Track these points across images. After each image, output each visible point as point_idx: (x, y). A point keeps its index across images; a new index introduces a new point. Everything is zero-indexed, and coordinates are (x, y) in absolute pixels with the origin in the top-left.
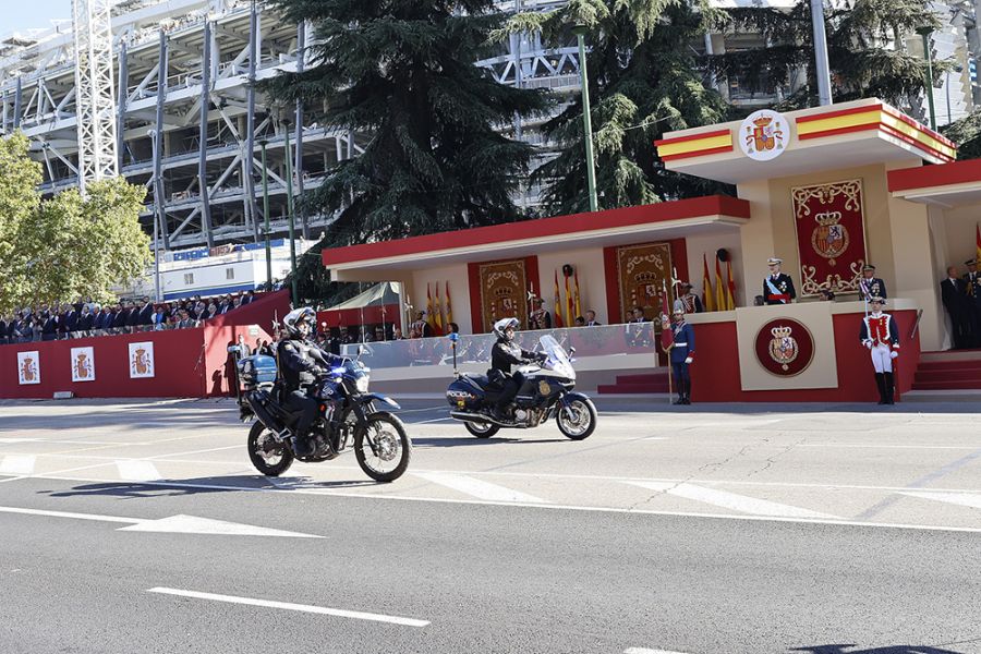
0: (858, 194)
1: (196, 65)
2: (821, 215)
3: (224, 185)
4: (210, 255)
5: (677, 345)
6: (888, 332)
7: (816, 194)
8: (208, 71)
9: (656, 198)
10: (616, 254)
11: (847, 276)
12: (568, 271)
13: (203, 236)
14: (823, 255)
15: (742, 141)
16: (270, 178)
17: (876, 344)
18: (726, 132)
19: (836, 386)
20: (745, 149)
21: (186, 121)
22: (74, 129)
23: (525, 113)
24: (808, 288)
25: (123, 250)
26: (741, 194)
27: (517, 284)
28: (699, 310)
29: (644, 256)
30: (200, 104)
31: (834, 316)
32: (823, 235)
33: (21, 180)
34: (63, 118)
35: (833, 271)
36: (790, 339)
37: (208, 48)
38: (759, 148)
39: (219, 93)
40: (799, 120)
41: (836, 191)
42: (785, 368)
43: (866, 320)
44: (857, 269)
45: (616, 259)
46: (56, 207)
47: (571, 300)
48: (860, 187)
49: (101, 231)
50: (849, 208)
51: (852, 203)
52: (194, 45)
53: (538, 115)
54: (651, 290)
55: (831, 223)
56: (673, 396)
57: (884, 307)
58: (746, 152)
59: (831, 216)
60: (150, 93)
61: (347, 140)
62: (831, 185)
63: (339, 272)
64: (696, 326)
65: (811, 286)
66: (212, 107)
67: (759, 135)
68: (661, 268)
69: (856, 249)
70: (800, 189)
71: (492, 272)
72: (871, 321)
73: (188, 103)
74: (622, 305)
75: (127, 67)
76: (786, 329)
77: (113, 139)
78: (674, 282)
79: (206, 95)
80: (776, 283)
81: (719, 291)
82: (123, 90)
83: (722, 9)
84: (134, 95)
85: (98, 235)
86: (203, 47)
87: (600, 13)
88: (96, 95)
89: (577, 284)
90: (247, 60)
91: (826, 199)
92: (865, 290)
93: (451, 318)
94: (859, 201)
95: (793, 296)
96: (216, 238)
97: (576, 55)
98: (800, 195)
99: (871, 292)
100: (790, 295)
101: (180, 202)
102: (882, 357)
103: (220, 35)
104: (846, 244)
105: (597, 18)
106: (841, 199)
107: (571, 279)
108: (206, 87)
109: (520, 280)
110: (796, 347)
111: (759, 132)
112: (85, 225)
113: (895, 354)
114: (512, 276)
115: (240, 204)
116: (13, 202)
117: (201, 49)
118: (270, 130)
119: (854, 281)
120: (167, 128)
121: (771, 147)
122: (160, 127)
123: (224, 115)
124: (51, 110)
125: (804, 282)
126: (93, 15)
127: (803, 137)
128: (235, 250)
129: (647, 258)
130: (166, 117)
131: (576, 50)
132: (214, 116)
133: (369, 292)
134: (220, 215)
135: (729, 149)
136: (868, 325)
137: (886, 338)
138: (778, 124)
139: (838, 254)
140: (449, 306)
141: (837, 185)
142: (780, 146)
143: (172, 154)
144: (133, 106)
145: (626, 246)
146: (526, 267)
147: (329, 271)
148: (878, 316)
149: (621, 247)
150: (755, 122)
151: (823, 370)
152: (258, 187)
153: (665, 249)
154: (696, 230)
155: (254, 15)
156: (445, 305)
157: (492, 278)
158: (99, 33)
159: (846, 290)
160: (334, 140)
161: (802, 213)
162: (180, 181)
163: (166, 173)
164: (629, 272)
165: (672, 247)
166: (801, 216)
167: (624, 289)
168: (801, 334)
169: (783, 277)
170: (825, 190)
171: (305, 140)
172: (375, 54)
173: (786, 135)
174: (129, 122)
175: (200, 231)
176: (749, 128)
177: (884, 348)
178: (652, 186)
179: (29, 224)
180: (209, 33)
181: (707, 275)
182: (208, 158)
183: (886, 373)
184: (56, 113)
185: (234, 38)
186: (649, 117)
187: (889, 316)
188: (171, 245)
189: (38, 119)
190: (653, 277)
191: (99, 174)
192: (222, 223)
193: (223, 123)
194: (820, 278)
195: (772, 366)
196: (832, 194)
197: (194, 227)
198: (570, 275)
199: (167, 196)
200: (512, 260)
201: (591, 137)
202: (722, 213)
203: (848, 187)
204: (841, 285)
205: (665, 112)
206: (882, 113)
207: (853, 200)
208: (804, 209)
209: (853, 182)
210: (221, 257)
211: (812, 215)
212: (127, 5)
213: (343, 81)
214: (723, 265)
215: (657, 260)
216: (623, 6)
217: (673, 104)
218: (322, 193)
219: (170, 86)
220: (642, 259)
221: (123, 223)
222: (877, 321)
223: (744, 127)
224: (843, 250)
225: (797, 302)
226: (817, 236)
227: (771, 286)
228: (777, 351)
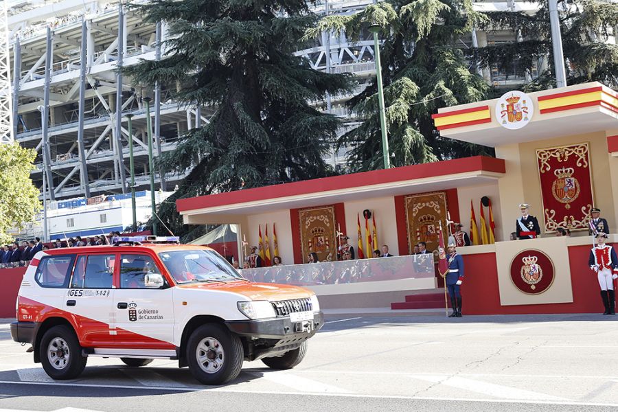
0: (586, 154)
1: (76, 54)
2: (559, 170)
3: (98, 149)
4: (88, 204)
5: (451, 271)
6: (610, 259)
7: (555, 154)
8: (85, 59)
9: (434, 158)
10: (404, 202)
11: (579, 217)
12: (368, 214)
13: (81, 189)
14: (560, 201)
15: (498, 115)
16: (135, 143)
17: (601, 268)
18: (486, 108)
19: (571, 301)
20: (500, 120)
21: (67, 98)
23: (333, 92)
24: (550, 227)
25: (18, 200)
26: (499, 154)
27: (328, 225)
28: (468, 244)
29: (425, 203)
30: (78, 85)
31: (569, 247)
32: (560, 186)
35: (568, 213)
36: (536, 265)
37: (85, 41)
38: (511, 120)
39: (94, 76)
40: (540, 99)
41: (570, 152)
42: (533, 287)
43: (593, 250)
44: (587, 211)
45: (405, 205)
47: (370, 237)
48: (587, 148)
50: (579, 165)
51: (582, 161)
52: (75, 38)
53: (343, 93)
54: (431, 229)
56: (448, 311)
57: (607, 241)
58: (501, 123)
59: (566, 171)
60: (38, 76)
61: (196, 113)
62: (565, 147)
63: (190, 217)
64: (466, 257)
65: (552, 225)
66: (89, 87)
67: (511, 110)
68: (439, 212)
69: (585, 196)
70: (542, 150)
71: (309, 216)
72: (597, 250)
73: (69, 84)
74: (409, 241)
75: (21, 55)
76: (533, 258)
77: (10, 113)
78: (448, 222)
79: (84, 77)
80: (525, 222)
81: (483, 230)
82: (18, 74)
83: (483, 13)
84: (26, 77)
86: (81, 40)
87: (390, 15)
89: (375, 225)
90: (116, 50)
91: (562, 158)
92: (593, 227)
93: (277, 252)
94: (587, 160)
95: (538, 232)
96: (92, 190)
97: (373, 47)
98: (543, 155)
99: (597, 229)
100: (536, 231)
101: (63, 162)
102: (605, 279)
103: (94, 31)
104: (578, 192)
105: (388, 19)
106: (573, 158)
107: (370, 221)
108: (84, 72)
109: (331, 222)
110: (541, 272)
111: (510, 108)
113: (615, 276)
114: (325, 219)
115: (110, 164)
117: (80, 42)
118: (134, 105)
119: (584, 221)
120: (52, 103)
121: (519, 119)
122: (47, 103)
123: (98, 93)
125: (546, 222)
127: (543, 112)
128: (107, 200)
129: (428, 204)
130: (52, 95)
131: (372, 43)
132: (90, 94)
133: (213, 232)
134: (95, 172)
135: (488, 120)
136: (595, 254)
137: (609, 264)
138: (524, 101)
139: (573, 200)
140: (276, 242)
141: (570, 148)
142: (526, 118)
143: (57, 124)
144: (25, 86)
145: (412, 195)
146: (334, 211)
147: (182, 216)
148: (602, 247)
149: (408, 196)
150: (507, 100)
151: (561, 290)
152: (125, 150)
153: (441, 197)
155: (122, 16)
156: (273, 242)
157: (309, 221)
159: (579, 227)
160: (185, 112)
161: (544, 169)
162: (63, 145)
163: (52, 139)
164: (414, 215)
165: (447, 195)
166: (543, 172)
167: (411, 229)
168: (544, 262)
169: (530, 218)
170: (562, 150)
171: (162, 113)
172: (217, 46)
173: (530, 110)
174: (23, 99)
175: (79, 185)
176: (503, 105)
177: (607, 272)
178: (431, 148)
180: (86, 29)
181: (473, 217)
182: (86, 127)
183: (609, 290)
185: (104, 33)
186: (428, 96)
187: (611, 247)
188: (57, 196)
190: (432, 219)
192: (96, 178)
193: (97, 100)
194: (558, 219)
195: (524, 287)
196: (567, 154)
197: (74, 181)
198: (369, 218)
199: (53, 157)
200: (325, 206)
201: (384, 111)
202: (484, 169)
203: (578, 149)
204: (574, 224)
205: (440, 92)
206: (602, 94)
207: (582, 159)
208: (545, 165)
209: (582, 145)
210: (94, 206)
211: (552, 170)
212: (20, 7)
213: (193, 67)
214: (486, 209)
215: (435, 205)
216: (407, 10)
217: (446, 85)
218: (176, 155)
219: (54, 70)
220: (424, 205)
221: (17, 179)
222: (602, 251)
223: (499, 104)
224: (576, 197)
225: (542, 237)
226: (556, 186)
227: (522, 225)
228: (527, 276)
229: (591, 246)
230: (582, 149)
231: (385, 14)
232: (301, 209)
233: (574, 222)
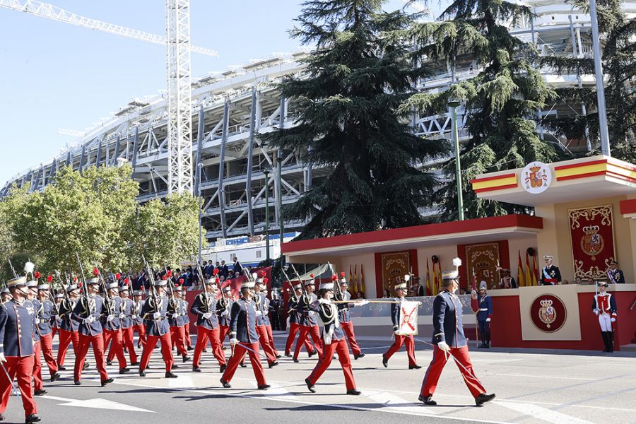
0: (610, 214)
1: (248, 119)
2: (587, 228)
4: (249, 242)
5: (482, 310)
6: (609, 305)
7: (584, 214)
8: (254, 123)
10: (465, 249)
11: (603, 268)
12: (436, 259)
13: (247, 230)
14: (588, 254)
15: (523, 181)
16: (292, 192)
17: (601, 312)
18: (513, 175)
19: (580, 339)
20: (525, 186)
21: (240, 154)
22: (167, 159)
25: (187, 238)
27: (404, 267)
28: (514, 286)
29: (482, 251)
30: (248, 145)
31: (578, 294)
32: (587, 241)
33: (126, 193)
34: (163, 152)
35: (594, 264)
36: (552, 308)
37: (254, 108)
38: (533, 186)
39: (260, 137)
40: (557, 169)
41: (596, 212)
42: (549, 326)
43: (596, 297)
44: (609, 263)
45: (465, 252)
46: (146, 211)
47: (436, 278)
48: (611, 210)
49: (173, 226)
50: (604, 223)
51: (606, 220)
52: (245, 107)
54: (486, 273)
55: (592, 232)
57: (607, 289)
58: (525, 187)
59: (593, 229)
60: (217, 136)
62: (593, 208)
63: (290, 257)
65: (580, 273)
66: (256, 146)
67: (533, 178)
68: (493, 259)
69: (608, 250)
70: (573, 210)
71: (389, 259)
72: (599, 297)
73: (242, 143)
74: (468, 282)
75: (204, 120)
76: (549, 301)
77: (190, 167)
78: (498, 269)
79: (252, 137)
80: (549, 271)
81: (528, 275)
82: (201, 135)
84: (207, 138)
85: (171, 228)
86: (251, 108)
87: (469, 93)
88: (180, 139)
89: (440, 268)
90: (279, 116)
91: (590, 217)
92: (611, 277)
93: (364, 288)
94: (610, 219)
95: (560, 280)
96: (257, 230)
99: (614, 279)
100: (557, 279)
101: (235, 206)
102: (606, 322)
103: (262, 100)
104: (602, 247)
105: (468, 97)
106: (599, 218)
107: (437, 265)
108: (252, 133)
109: (405, 265)
110: (555, 314)
111: (533, 176)
112: (164, 222)
113: (613, 320)
114: (401, 262)
115: (272, 209)
116: (120, 207)
118: (293, 161)
120: (227, 159)
121: (540, 185)
122: (223, 158)
123: (264, 151)
124: (157, 147)
125: (576, 271)
126: (181, 89)
127: (559, 179)
129: (484, 252)
130: (227, 152)
132: (257, 152)
133: (317, 269)
135: (515, 186)
136: (597, 300)
137: (608, 309)
138: (544, 170)
139: (597, 253)
140: (363, 280)
141: (596, 209)
142: (545, 185)
143: (231, 175)
144: (207, 145)
145: (471, 244)
146: (410, 256)
147: (285, 256)
148: (603, 294)
149: (468, 245)
150: (531, 169)
151: (571, 329)
152: (284, 198)
153: (495, 247)
154: (513, 235)
156: (361, 279)
157: (389, 263)
158: (183, 100)
159: (601, 277)
161: (575, 226)
162: (235, 193)
163: (226, 188)
164: (473, 261)
165: (499, 246)
166: (574, 228)
168: (558, 305)
169: (553, 268)
170: (590, 211)
173: (549, 178)
174: (204, 155)
175: (247, 226)
176: (527, 173)
177: (607, 316)
179: (131, 221)
180: (255, 98)
181: (520, 264)
182: (253, 179)
183: (608, 332)
184: (159, 149)
185: (270, 102)
186: (502, 160)
187: (610, 295)
188: (228, 235)
189: (148, 152)
190: (488, 265)
191: (181, 189)
192: (260, 221)
193: (263, 156)
194: (585, 269)
195: (540, 325)
196: (594, 214)
197: (243, 222)
198: (436, 262)
199: (227, 203)
200: (401, 252)
201: (460, 173)
202: (519, 225)
203: (603, 210)
204: (599, 274)
205: (512, 156)
206: (607, 165)
207: (606, 219)
208: (576, 224)
209: (607, 206)
210: (255, 243)
211: (581, 227)
212: (206, 81)
213: (315, 135)
214: (531, 258)
215: (490, 254)
216: (483, 89)
217: (518, 152)
218: (297, 205)
219: (231, 132)
220: (481, 253)
221: (188, 221)
222: (603, 298)
223: (524, 172)
224: (600, 251)
225: (563, 284)
226: (584, 241)
227: (546, 273)
228: (544, 316)
229: (594, 293)
230: (606, 210)
231: (464, 92)
232: (383, 253)
233: (598, 272)
